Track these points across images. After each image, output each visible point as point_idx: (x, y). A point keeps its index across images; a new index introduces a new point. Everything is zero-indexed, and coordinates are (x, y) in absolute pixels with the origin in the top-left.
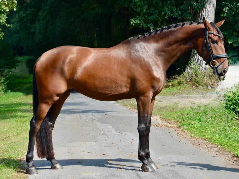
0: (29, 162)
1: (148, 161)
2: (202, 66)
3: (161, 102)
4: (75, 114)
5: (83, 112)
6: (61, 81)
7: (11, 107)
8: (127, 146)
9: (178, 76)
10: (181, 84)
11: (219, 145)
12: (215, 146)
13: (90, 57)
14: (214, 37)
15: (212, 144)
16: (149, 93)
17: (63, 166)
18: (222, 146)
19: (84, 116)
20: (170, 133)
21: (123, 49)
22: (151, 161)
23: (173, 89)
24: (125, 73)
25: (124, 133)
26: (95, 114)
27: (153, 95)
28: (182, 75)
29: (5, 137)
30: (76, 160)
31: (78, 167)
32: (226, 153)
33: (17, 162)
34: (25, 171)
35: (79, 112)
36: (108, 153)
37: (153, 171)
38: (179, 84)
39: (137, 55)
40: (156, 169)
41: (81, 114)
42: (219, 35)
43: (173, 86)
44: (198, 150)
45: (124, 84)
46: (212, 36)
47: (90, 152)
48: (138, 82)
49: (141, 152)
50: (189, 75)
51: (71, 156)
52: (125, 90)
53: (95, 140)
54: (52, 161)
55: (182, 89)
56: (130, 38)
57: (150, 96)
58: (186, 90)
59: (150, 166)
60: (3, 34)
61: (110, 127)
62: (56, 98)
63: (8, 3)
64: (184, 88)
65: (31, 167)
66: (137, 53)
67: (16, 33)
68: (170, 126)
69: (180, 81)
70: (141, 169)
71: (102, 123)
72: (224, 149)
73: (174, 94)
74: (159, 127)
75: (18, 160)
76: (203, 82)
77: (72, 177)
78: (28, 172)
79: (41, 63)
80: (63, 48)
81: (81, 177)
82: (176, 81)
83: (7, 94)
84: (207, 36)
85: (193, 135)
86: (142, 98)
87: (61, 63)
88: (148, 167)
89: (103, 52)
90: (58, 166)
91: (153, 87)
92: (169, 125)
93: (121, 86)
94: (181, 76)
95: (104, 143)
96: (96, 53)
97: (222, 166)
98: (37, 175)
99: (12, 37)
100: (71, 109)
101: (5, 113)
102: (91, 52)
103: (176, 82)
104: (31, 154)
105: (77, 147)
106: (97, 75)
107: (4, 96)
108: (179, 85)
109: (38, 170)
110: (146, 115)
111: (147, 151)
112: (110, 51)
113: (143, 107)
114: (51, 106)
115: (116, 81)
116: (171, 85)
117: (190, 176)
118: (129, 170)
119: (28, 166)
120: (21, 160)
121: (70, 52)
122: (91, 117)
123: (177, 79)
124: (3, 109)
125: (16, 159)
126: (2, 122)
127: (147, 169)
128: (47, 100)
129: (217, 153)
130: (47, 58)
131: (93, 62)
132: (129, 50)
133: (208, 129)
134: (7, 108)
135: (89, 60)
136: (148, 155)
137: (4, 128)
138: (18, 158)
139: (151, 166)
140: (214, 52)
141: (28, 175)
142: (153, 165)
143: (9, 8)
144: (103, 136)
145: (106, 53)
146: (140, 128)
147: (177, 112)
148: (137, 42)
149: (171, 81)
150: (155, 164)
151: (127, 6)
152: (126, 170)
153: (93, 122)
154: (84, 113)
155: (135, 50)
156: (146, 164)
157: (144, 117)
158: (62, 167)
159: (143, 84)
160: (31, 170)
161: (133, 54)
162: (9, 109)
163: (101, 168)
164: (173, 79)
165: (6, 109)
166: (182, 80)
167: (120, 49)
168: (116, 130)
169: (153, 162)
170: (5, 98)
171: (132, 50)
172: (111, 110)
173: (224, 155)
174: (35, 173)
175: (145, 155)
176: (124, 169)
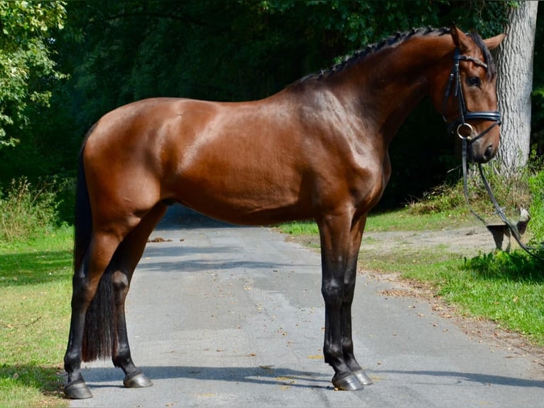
0: (72, 371)
1: (348, 366)
2: (505, 164)
3: (406, 243)
4: (205, 272)
5: (224, 266)
6: (146, 180)
7: (63, 257)
8: (309, 336)
9: (451, 186)
10: (457, 204)
11: (524, 332)
12: (515, 335)
13: (212, 122)
14: (473, 68)
15: (508, 331)
16: (346, 207)
17: (154, 381)
18: (530, 334)
19: (224, 275)
20: (416, 308)
21: (287, 103)
22: (356, 366)
23: (439, 217)
24: (290, 158)
25: (308, 310)
26: (249, 271)
27: (355, 210)
28: (459, 183)
29: (32, 320)
30: (186, 368)
31: (188, 382)
32: (538, 350)
33: (49, 374)
34: (62, 393)
35: (216, 267)
36: (264, 351)
37: (361, 388)
38: (453, 204)
39: (317, 116)
40: (368, 385)
41: (219, 271)
42: (486, 66)
43: (438, 209)
44: (475, 343)
45: (287, 185)
46: (468, 67)
47: (223, 351)
48: (320, 179)
49: (331, 345)
50: (475, 185)
51: (177, 359)
52: (291, 199)
53: (238, 324)
54: (127, 369)
55: (459, 215)
56: (304, 78)
57: (346, 213)
58: (468, 219)
59: (352, 376)
60: (50, 96)
61: (280, 297)
62: (135, 221)
63: (45, 12)
64: (463, 214)
65: (76, 382)
66: (317, 113)
67: (90, 96)
68: (420, 295)
69: (456, 198)
70: (331, 385)
71: (264, 288)
72: (535, 340)
73: (439, 228)
74: (392, 297)
75: (52, 368)
76: (507, 199)
77: (170, 404)
78: (69, 394)
79: (98, 139)
80: (151, 104)
81: (191, 403)
82: (447, 197)
83: (59, 231)
84: (457, 65)
85: (468, 311)
86: (330, 217)
87: (146, 137)
88: (349, 380)
89: (243, 110)
90: (140, 380)
91: (354, 192)
92: (417, 291)
93: (281, 189)
94: (458, 186)
95: (259, 330)
96: (228, 112)
97: (523, 378)
98: (89, 400)
99: (83, 107)
100: (198, 261)
101: (46, 270)
102: (214, 112)
103: (445, 199)
104: (75, 351)
105: (194, 339)
106: (228, 165)
107: (53, 235)
108: (453, 206)
109: (91, 390)
110: (340, 259)
111: (346, 344)
112: (259, 108)
113: (332, 239)
114: (121, 240)
115: (270, 177)
116: (435, 207)
117: (443, 400)
118: (305, 388)
119: (69, 380)
120: (59, 368)
121: (168, 112)
122: (241, 276)
123: (448, 193)
124: (45, 262)
125: (46, 366)
126: (34, 289)
127: (346, 384)
128: (113, 226)
129: (516, 350)
130: (113, 127)
131: (220, 135)
132: (299, 105)
133: (504, 299)
134: (54, 259)
135: (210, 129)
136: (348, 353)
137: (35, 301)
138: (53, 364)
139: (356, 377)
140: (470, 105)
141: (67, 401)
142: (360, 376)
143: (47, 24)
144: (259, 315)
145: (251, 113)
146: (328, 289)
147: (438, 264)
148: (318, 87)
149: (433, 199)
150: (364, 374)
151: (329, 27)
152: (298, 388)
153: (243, 287)
154: (225, 268)
155: (313, 107)
156: (344, 373)
157: (336, 262)
158: (150, 382)
159: (330, 184)
160: (75, 389)
161: (307, 115)
162: (58, 261)
163: (241, 384)
164: (439, 193)
165: (51, 262)
166: (459, 196)
167: (281, 104)
168: (291, 304)
169: (360, 368)
170: (55, 240)
171: (307, 106)
172: (290, 262)
173: (533, 353)
174: (85, 396)
175: (339, 352)
176: (292, 385)
